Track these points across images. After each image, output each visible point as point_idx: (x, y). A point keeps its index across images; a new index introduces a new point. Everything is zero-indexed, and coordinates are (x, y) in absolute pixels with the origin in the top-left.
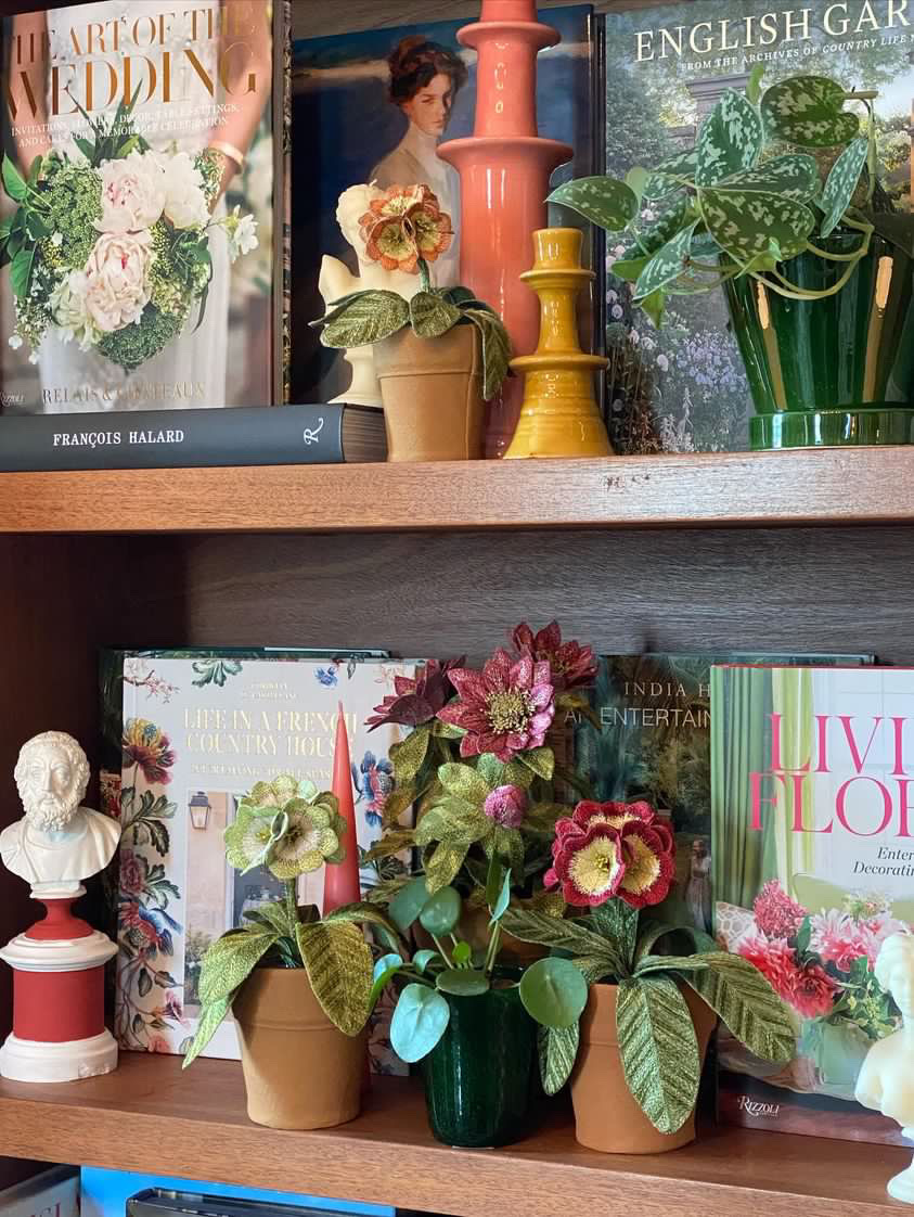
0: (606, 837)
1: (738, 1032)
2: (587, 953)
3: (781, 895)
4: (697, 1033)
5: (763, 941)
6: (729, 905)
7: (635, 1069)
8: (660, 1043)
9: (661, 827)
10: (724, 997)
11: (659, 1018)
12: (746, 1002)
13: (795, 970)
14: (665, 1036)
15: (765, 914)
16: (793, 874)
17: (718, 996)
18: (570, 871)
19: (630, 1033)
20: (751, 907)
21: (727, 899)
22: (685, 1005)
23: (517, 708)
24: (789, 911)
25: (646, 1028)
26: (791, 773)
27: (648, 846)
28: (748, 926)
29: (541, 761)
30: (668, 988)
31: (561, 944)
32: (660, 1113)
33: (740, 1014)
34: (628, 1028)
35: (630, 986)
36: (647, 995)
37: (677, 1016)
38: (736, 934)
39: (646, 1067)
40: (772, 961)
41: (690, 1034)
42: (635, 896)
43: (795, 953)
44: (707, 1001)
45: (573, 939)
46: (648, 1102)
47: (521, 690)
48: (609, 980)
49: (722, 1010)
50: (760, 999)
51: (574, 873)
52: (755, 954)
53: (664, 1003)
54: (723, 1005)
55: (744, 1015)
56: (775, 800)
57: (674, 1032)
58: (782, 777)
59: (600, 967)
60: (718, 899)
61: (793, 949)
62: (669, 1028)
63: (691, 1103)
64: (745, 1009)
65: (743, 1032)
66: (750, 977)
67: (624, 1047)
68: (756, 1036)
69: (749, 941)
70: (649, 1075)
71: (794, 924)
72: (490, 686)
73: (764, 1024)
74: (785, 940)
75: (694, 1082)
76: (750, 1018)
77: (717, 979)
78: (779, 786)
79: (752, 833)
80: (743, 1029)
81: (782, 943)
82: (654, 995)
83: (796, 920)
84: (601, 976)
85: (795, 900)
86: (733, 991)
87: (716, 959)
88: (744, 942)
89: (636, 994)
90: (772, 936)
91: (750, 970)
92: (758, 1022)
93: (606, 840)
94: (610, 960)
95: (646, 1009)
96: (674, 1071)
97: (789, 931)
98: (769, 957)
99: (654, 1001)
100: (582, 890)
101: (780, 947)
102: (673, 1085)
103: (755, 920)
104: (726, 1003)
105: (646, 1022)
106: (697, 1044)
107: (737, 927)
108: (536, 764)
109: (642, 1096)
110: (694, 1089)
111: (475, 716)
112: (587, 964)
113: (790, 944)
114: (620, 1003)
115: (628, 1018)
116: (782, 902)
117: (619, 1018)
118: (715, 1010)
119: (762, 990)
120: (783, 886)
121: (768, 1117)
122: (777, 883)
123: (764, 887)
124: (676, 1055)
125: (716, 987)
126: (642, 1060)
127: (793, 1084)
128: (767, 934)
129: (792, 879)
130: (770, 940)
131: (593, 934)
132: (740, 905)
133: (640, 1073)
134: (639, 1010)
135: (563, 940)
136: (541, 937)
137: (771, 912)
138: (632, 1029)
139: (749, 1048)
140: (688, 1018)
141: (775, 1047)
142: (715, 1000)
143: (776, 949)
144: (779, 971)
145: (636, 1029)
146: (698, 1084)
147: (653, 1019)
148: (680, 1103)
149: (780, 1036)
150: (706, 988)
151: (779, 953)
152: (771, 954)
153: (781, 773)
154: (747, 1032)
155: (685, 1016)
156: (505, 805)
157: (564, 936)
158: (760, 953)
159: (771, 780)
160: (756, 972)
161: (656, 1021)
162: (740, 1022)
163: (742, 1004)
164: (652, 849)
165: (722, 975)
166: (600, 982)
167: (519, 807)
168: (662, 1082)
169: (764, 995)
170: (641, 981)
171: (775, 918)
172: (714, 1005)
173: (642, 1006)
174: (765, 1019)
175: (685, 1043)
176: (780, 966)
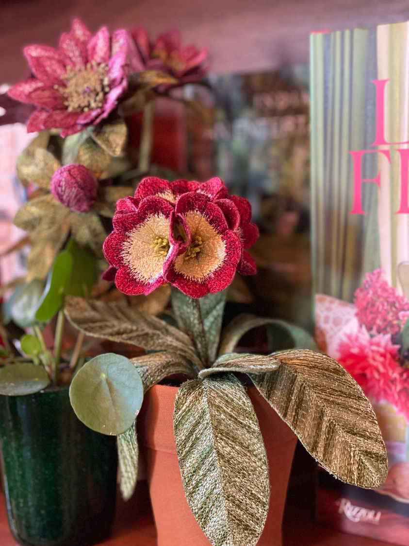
0: (161, 214)
1: (314, 448)
2: (158, 348)
3: (384, 287)
4: (266, 446)
5: (364, 337)
6: (328, 299)
7: (197, 486)
8: (223, 457)
9: (227, 201)
10: (300, 404)
11: (222, 428)
12: (328, 411)
13: (399, 369)
14: (228, 449)
15: (366, 308)
16: (399, 262)
17: (293, 402)
18: (123, 254)
19: (189, 444)
20: (352, 300)
21: (327, 291)
22: (253, 413)
23: (93, 82)
24: (393, 304)
25: (207, 439)
26: (397, 147)
27: (211, 223)
28: (348, 321)
29: (112, 138)
30: (235, 392)
31: (130, 339)
32: (224, 537)
33: (318, 427)
34: (188, 438)
35: (192, 388)
36: (209, 402)
37: (244, 426)
38: (336, 329)
39: (207, 484)
40: (374, 359)
41: (259, 448)
42: (195, 283)
43: (400, 350)
44: (277, 411)
45: (147, 334)
46: (211, 524)
47: (99, 64)
48: (173, 381)
49: (295, 423)
50: (346, 408)
51: (129, 258)
52: (355, 351)
53: (229, 411)
54: (297, 414)
55: (324, 425)
56: (378, 180)
57: (241, 444)
58: (387, 153)
59: (168, 365)
60: (317, 292)
61: (397, 347)
62: (234, 439)
63: (259, 529)
64: (325, 419)
65: (321, 448)
66: (336, 380)
67: (184, 459)
68: (337, 452)
69: (349, 337)
70: (211, 493)
71: (398, 318)
72: (68, 61)
73: (348, 438)
74: (388, 336)
75: (264, 504)
76: (331, 431)
77: (293, 382)
78: (384, 163)
79: (353, 218)
80: (321, 444)
81: (385, 339)
82: (217, 401)
83: (401, 314)
84: (164, 376)
85: (400, 292)
86: (312, 397)
87: (297, 358)
88: (345, 339)
89: (196, 398)
90: (374, 332)
91: (336, 371)
92: (341, 436)
93: (162, 217)
94: (184, 358)
95: (208, 416)
96: (240, 491)
97: (392, 326)
98: (370, 354)
99: (218, 408)
100: (138, 277)
101: (383, 343)
102: (238, 506)
103: (357, 315)
104: (301, 412)
105: (207, 432)
106: (265, 458)
107: (337, 322)
108: (107, 142)
109: (204, 516)
110: (262, 512)
111: (47, 93)
112: (152, 362)
113: (395, 340)
114: (178, 409)
115: (187, 426)
116: (385, 295)
117: (176, 427)
118: (285, 420)
119: (349, 396)
120: (387, 277)
121: (368, 524)
122: (379, 274)
123: (366, 278)
124: (242, 472)
125: (290, 393)
126: (205, 475)
127: (395, 491)
128: (369, 329)
129: (397, 268)
130: (372, 336)
131: (172, 329)
132: (340, 297)
133: (202, 490)
134: (200, 417)
135: (135, 334)
136: (109, 331)
137: (373, 305)
138: (192, 440)
139: (328, 470)
140: (257, 429)
141: (361, 466)
142: (287, 408)
143: (378, 345)
144: (382, 369)
145: (197, 439)
146: (267, 507)
147: (216, 428)
148: (247, 528)
149: (367, 453)
150: (278, 393)
151: (382, 350)
152: (373, 351)
153: (385, 147)
154: (325, 449)
155: (253, 426)
156: (63, 183)
157: (137, 330)
158: (362, 348)
159: (374, 157)
160: (344, 374)
161: (220, 432)
162: (318, 435)
163: (322, 414)
164: (216, 227)
165: (299, 378)
166: (163, 382)
167: (79, 186)
168: (225, 503)
169: (351, 402)
170: (206, 383)
171: (377, 312)
172: (285, 415)
173: (204, 412)
174: (351, 432)
175: (253, 458)
176: (384, 364)
